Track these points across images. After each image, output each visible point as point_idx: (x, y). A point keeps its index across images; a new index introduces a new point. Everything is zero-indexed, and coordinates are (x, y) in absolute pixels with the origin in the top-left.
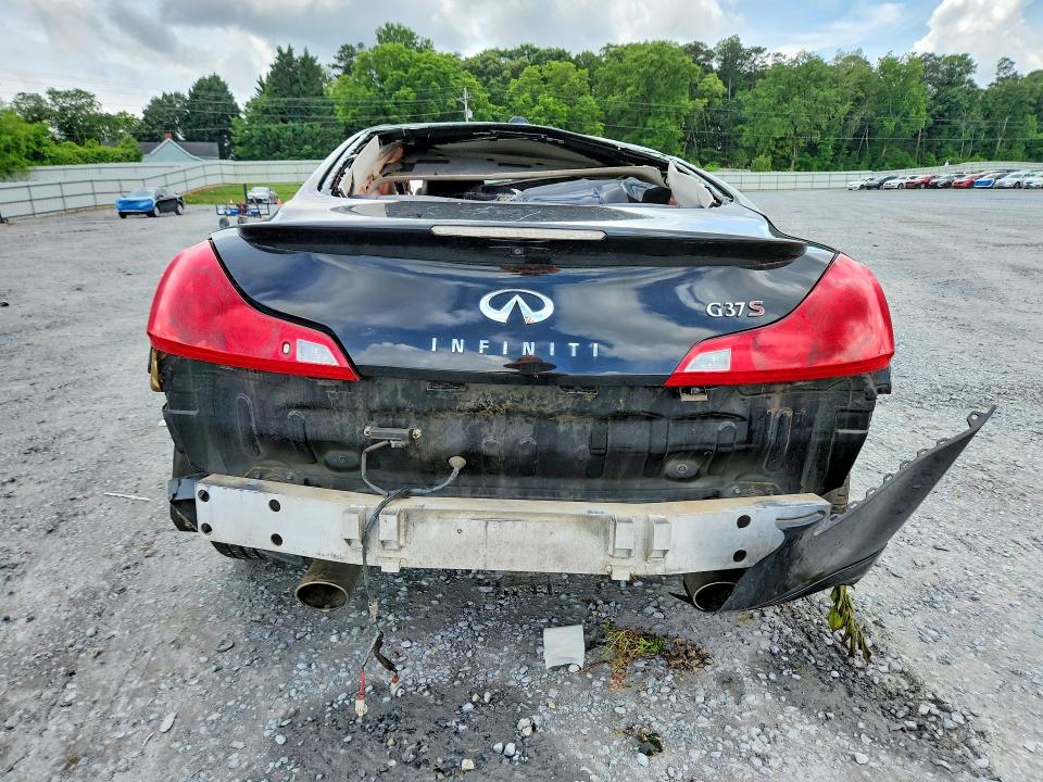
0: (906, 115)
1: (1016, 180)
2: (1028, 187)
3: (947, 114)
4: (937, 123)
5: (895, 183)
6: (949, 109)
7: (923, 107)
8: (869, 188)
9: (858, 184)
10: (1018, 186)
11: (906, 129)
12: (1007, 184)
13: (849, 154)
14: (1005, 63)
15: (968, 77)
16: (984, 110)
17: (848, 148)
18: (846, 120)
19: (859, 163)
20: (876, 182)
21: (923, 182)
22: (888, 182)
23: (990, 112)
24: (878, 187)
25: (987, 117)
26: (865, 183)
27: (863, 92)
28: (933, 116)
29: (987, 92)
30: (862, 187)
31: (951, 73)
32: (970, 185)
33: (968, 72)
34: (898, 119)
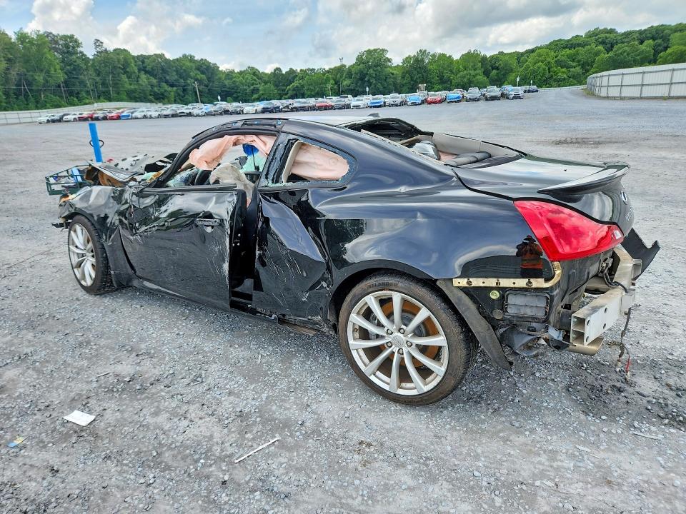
0: (48, 72)
1: (143, 114)
2: (151, 118)
3: (74, 72)
4: (69, 78)
5: (70, 117)
6: (74, 69)
7: (58, 67)
8: (53, 121)
9: (44, 119)
10: (145, 117)
11: (51, 81)
12: (139, 116)
13: (17, 98)
14: (98, 43)
15: (79, 49)
16: (96, 70)
17: (15, 94)
18: (6, 74)
19: (28, 104)
20: (57, 117)
21: (89, 117)
22: (65, 117)
23: (100, 72)
24: (60, 120)
25: (98, 75)
26: (50, 119)
27: (11, 55)
28: (66, 73)
29: (93, 60)
30: (48, 121)
31: (67, 46)
32: (119, 118)
33: (78, 47)
34: (43, 74)
